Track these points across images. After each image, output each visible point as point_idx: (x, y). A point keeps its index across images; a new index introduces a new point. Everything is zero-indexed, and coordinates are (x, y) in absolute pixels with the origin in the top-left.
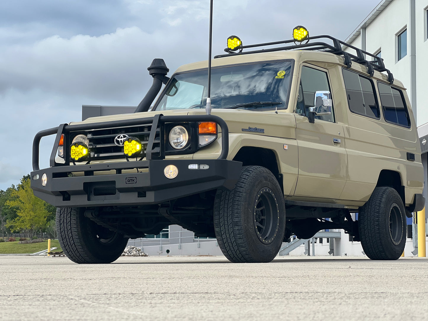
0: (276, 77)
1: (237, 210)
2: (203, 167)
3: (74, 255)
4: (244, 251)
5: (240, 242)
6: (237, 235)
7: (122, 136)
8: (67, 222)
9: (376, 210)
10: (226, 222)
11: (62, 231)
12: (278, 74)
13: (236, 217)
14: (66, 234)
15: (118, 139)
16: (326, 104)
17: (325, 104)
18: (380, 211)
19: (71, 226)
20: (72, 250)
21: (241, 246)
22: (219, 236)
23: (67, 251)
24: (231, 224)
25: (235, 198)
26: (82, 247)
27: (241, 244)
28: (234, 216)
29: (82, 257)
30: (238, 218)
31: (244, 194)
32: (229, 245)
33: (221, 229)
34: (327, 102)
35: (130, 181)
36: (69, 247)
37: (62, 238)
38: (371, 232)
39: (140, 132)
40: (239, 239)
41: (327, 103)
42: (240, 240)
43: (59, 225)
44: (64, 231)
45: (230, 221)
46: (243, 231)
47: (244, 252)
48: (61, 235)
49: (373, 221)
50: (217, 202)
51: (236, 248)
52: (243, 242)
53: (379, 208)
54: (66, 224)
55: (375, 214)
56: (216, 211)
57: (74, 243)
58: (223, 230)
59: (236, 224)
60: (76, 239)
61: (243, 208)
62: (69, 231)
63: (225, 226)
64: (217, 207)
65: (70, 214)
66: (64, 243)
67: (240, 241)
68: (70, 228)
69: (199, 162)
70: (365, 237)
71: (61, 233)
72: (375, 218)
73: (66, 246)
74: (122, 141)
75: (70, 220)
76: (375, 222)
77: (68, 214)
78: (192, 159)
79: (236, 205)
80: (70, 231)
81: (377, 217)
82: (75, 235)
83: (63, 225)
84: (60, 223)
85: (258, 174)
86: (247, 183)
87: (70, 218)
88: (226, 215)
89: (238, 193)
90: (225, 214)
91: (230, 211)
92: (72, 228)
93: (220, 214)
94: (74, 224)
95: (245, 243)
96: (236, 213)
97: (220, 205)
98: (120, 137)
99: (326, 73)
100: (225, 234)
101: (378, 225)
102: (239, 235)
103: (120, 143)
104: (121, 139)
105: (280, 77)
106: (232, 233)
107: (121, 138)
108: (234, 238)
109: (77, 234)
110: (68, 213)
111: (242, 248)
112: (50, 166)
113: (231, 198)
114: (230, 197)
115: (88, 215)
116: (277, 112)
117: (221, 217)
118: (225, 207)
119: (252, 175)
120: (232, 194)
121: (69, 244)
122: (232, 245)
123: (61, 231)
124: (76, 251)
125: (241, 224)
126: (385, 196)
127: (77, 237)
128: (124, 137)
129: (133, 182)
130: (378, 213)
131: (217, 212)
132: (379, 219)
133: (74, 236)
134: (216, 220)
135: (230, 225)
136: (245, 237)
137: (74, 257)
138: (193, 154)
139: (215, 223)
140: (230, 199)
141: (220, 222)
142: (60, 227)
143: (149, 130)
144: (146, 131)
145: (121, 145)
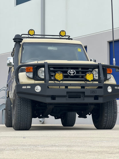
0: (78, 51)
2: (118, 88)
15: (70, 72)
91: (113, 107)
92: (28, 113)
100: (109, 117)
105: (80, 51)
107: (72, 71)
108: (113, 119)
117: (109, 109)
118: (110, 105)
122: (111, 122)
128: (73, 71)
129: (95, 93)
131: (107, 107)
133: (28, 117)
135: (113, 113)
139: (105, 112)
140: (112, 102)
141: (108, 112)
142: (21, 112)
143: (82, 69)
144: (80, 69)
145: (72, 75)
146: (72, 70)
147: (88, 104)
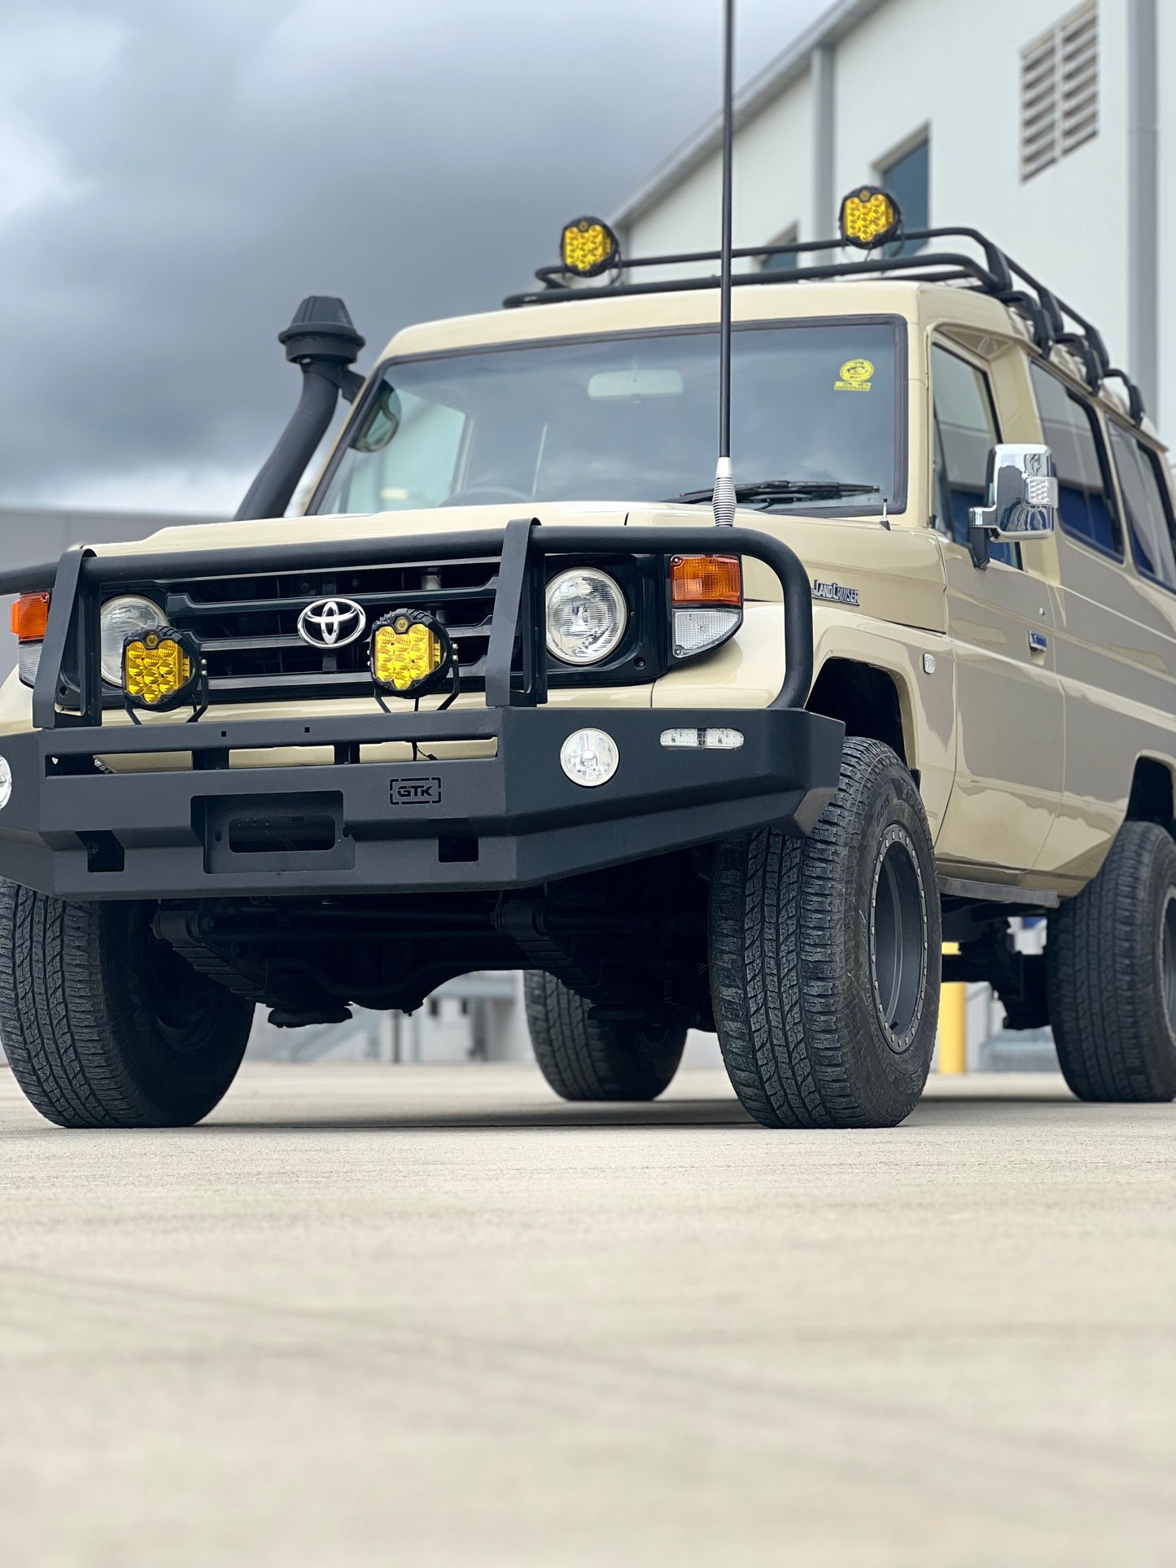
0: (838, 384)
1: (820, 916)
2: (720, 741)
3: (63, 1095)
4: (834, 1081)
5: (826, 1044)
6: (816, 1017)
7: (335, 607)
8: (48, 959)
9: (1119, 911)
10: (772, 962)
11: (21, 995)
12: (845, 375)
13: (815, 945)
14: (39, 1006)
15: (316, 619)
16: (1038, 495)
17: (1033, 497)
18: (1137, 915)
19: (63, 974)
20: (58, 1071)
21: (826, 1062)
22: (733, 1020)
23: (38, 1077)
24: (793, 973)
25: (807, 865)
26: (106, 1061)
27: (830, 1053)
28: (807, 941)
29: (98, 1100)
30: (823, 946)
31: (844, 852)
32: (774, 1055)
33: (746, 993)
34: (1043, 487)
35: (409, 795)
36: (47, 1059)
37: (21, 1025)
38: (1101, 996)
39: (407, 589)
40: (823, 1031)
41: (1043, 493)
42: (828, 1036)
43: (9, 971)
44: (30, 995)
45: (789, 961)
46: (842, 999)
47: (836, 1085)
48: (18, 1010)
49: (1109, 954)
50: (729, 882)
51: (803, 1069)
52: (839, 1045)
53: (1134, 904)
54: (41, 965)
55: (1118, 926)
56: (726, 919)
57: (73, 1045)
58: (756, 996)
59: (815, 972)
60: (86, 1026)
61: (842, 908)
62: (54, 993)
63: (769, 978)
64: (728, 902)
65: (58, 923)
66: (25, 1043)
67: (823, 1041)
68: (59, 982)
69: (702, 720)
70: (1074, 1015)
71: (17, 1003)
72: (1118, 942)
73: (37, 1055)
74: (336, 627)
75: (58, 949)
76: (1118, 959)
77: (52, 925)
78: (648, 706)
79: (816, 894)
80: (59, 993)
81: (1126, 940)
82: (83, 1012)
83: (28, 969)
84: (14, 963)
85: (877, 771)
86: (848, 804)
87: (58, 942)
88: (769, 933)
89: (819, 846)
90: (766, 930)
91: (789, 918)
92: (67, 984)
93: (743, 931)
94: (78, 965)
95: (844, 1050)
96: (815, 928)
97: (744, 896)
98: (326, 609)
99: (985, 375)
100: (762, 1011)
101: (1130, 970)
102: (823, 1018)
103: (325, 635)
104: (330, 619)
105: (855, 384)
106: (796, 1009)
107: (331, 613)
108: (801, 1028)
109: (88, 1007)
110: (49, 922)
111: (829, 1070)
112: (35, 726)
113: (791, 869)
114: (787, 864)
115: (171, 930)
116: (886, 525)
117: (748, 942)
118: (766, 902)
119: (860, 776)
120: (794, 849)
121: (50, 1047)
122: (790, 1057)
123: (17, 995)
124: (80, 1076)
125: (835, 971)
126: (1147, 858)
127: (90, 1019)
128: (344, 608)
129: (426, 797)
130: (1129, 921)
131: (731, 922)
132: (1132, 948)
133: (78, 1015)
134: (726, 957)
135: (787, 974)
136: (847, 1026)
137: (62, 1100)
138: (651, 685)
139: (723, 968)
140: (788, 871)
141: (744, 965)
142: (15, 979)
143: (444, 585)
144: (432, 587)
145: (330, 641)
146: (331, 603)
147: (493, 895)
